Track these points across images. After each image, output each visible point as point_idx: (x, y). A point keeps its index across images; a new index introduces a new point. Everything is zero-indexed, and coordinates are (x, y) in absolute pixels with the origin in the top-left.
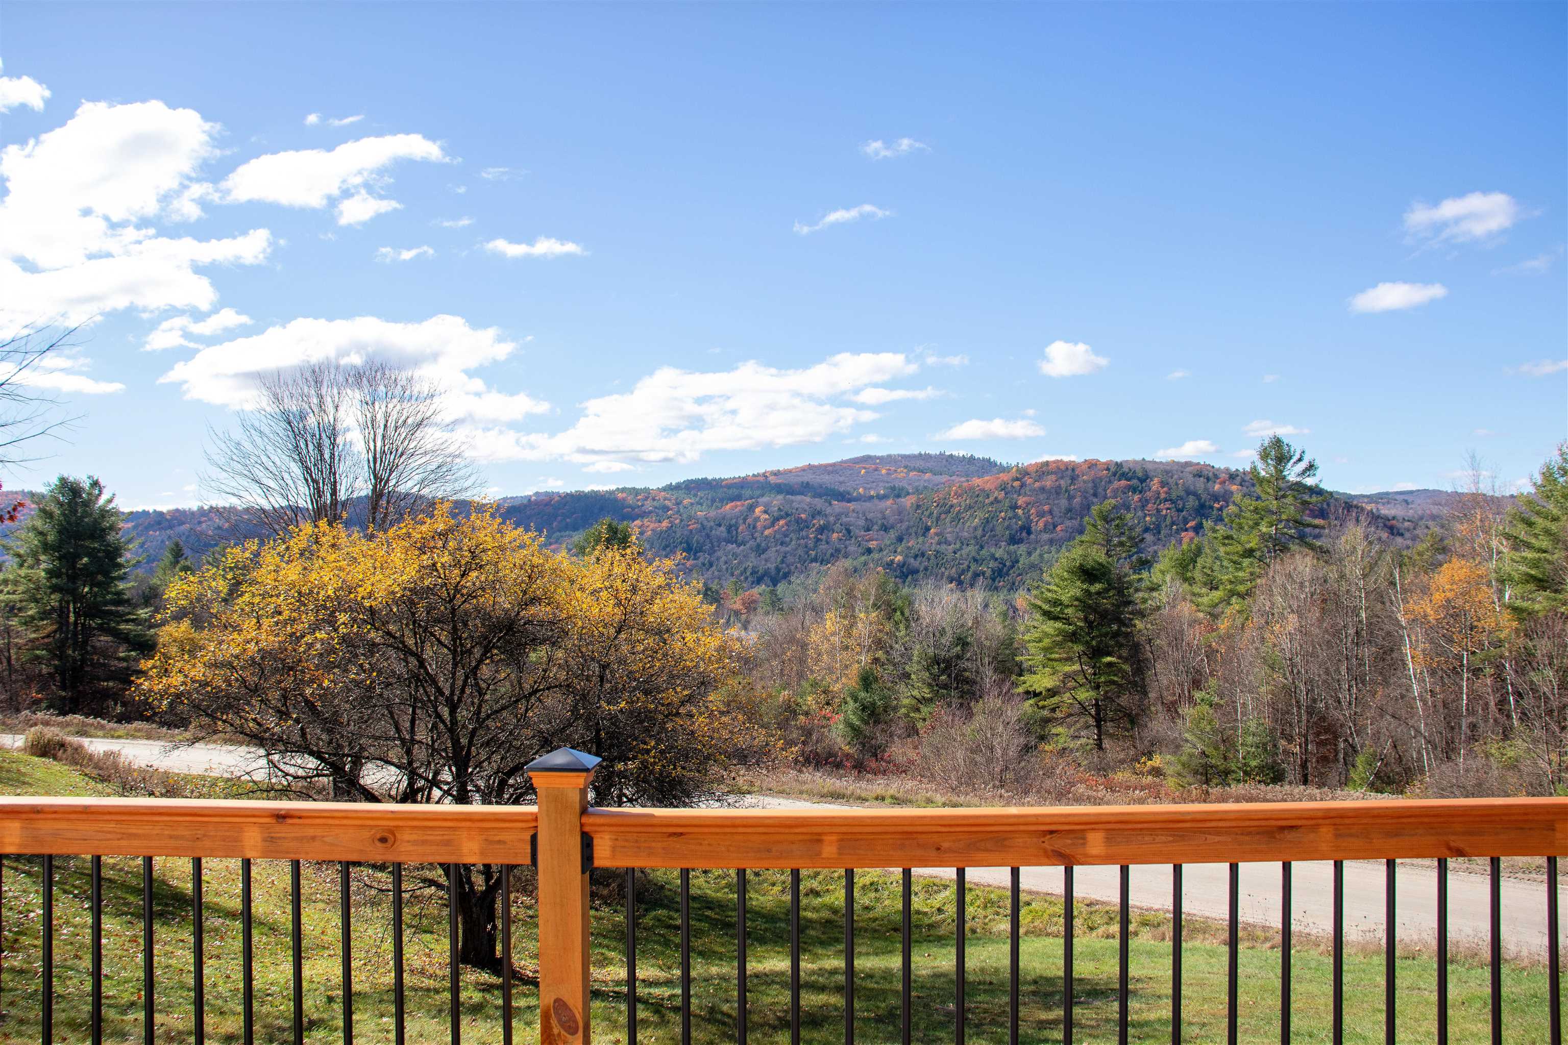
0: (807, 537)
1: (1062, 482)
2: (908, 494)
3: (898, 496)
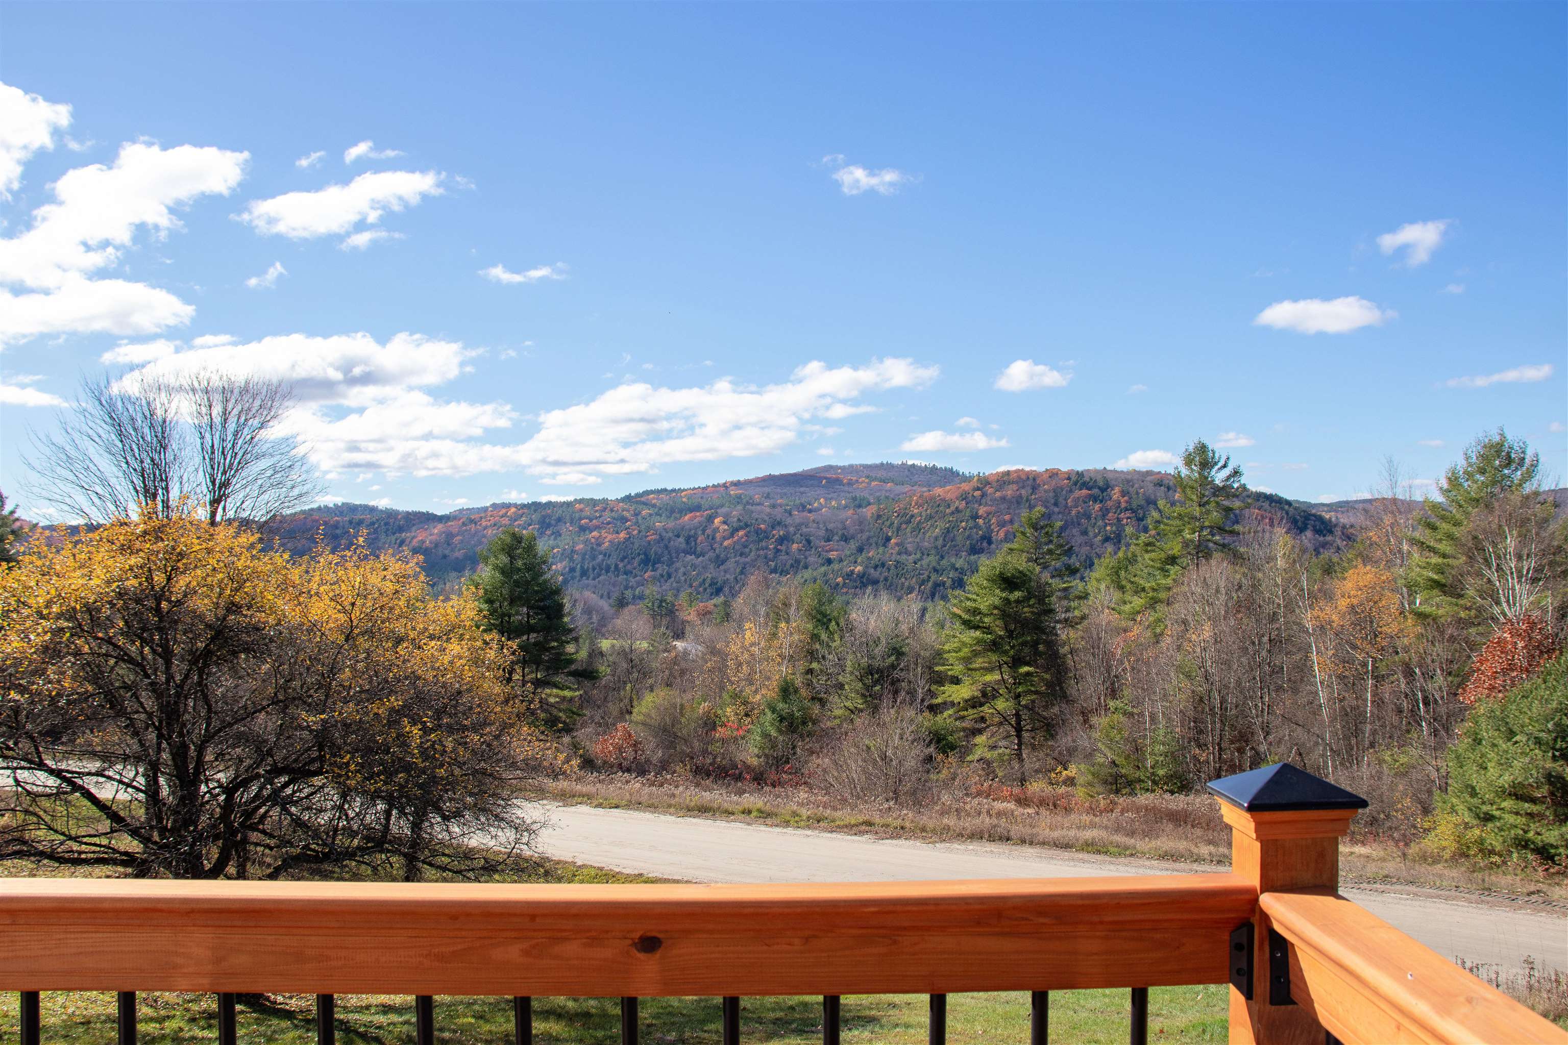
0: (767, 548)
1: (1023, 492)
2: (869, 504)
3: (860, 506)
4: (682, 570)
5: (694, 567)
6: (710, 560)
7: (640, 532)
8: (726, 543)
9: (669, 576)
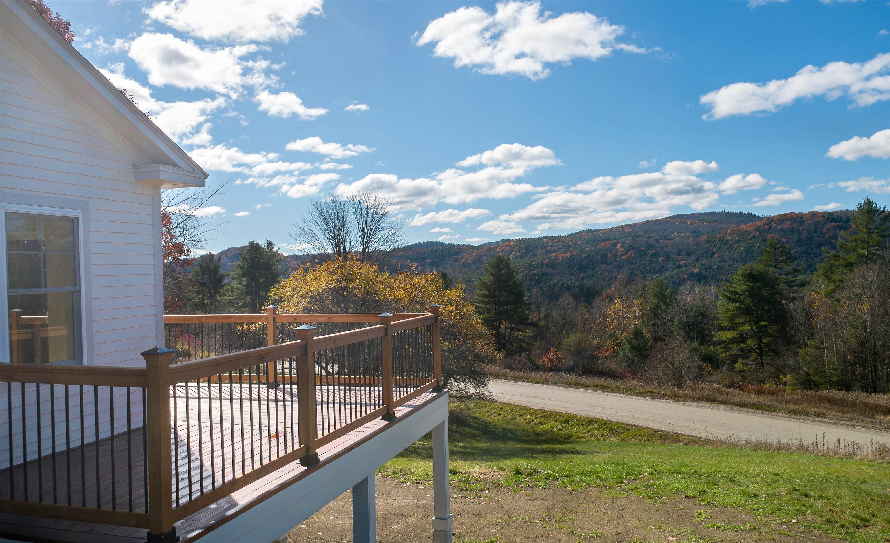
0: (645, 260)
1: (795, 225)
2: (703, 235)
3: (697, 236)
4: (600, 272)
5: (606, 270)
6: (614, 267)
7: (577, 252)
8: (623, 258)
9: (593, 276)
